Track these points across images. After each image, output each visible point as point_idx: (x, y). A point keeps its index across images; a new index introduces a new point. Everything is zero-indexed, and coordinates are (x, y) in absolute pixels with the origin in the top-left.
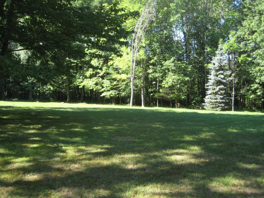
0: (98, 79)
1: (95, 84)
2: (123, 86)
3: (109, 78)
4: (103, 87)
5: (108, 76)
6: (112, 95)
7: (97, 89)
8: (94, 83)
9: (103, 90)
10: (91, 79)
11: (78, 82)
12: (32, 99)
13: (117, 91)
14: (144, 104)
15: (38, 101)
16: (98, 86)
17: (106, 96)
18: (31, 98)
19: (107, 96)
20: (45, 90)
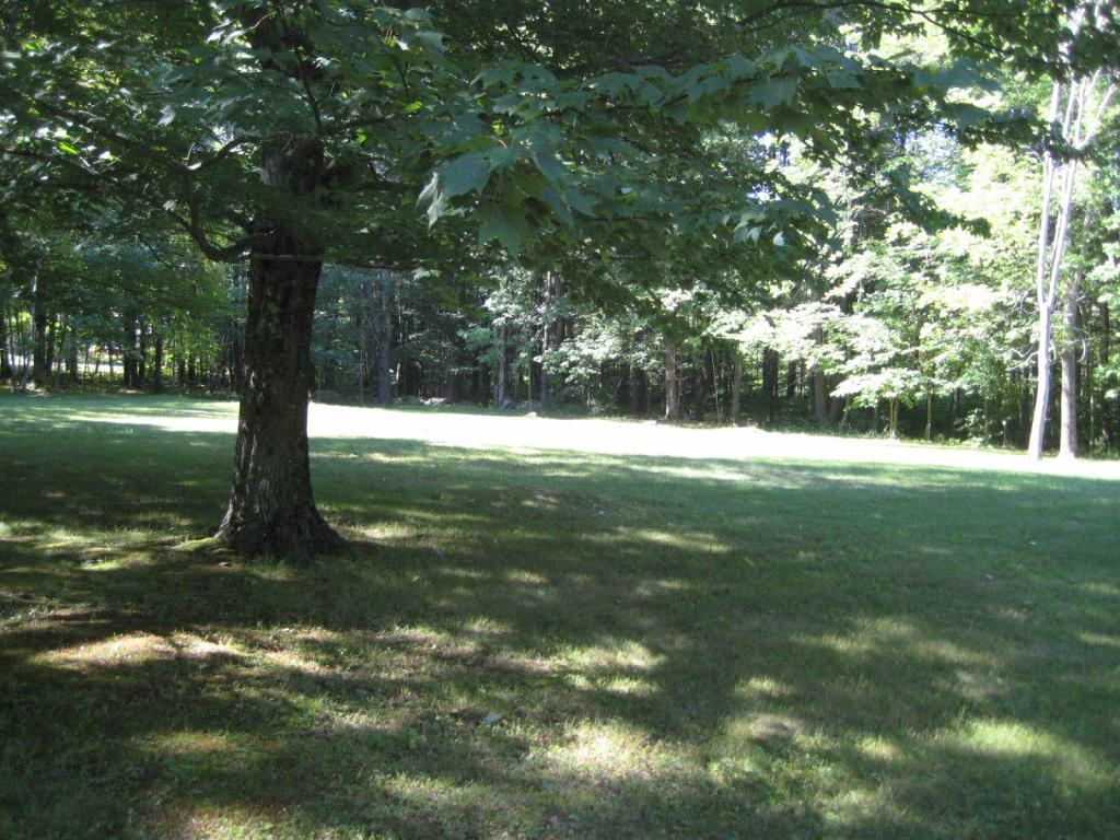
0: (823, 311)
1: (810, 337)
2: (949, 347)
3: (877, 307)
4: (851, 353)
5: (871, 299)
6: (892, 389)
7: (821, 360)
8: (809, 330)
9: (851, 365)
10: (791, 311)
11: (728, 328)
12: (506, 402)
13: (917, 372)
14: (1075, 444)
15: (534, 414)
16: (825, 348)
17: (859, 394)
18: (500, 398)
19: (862, 398)
20: (565, 364)
